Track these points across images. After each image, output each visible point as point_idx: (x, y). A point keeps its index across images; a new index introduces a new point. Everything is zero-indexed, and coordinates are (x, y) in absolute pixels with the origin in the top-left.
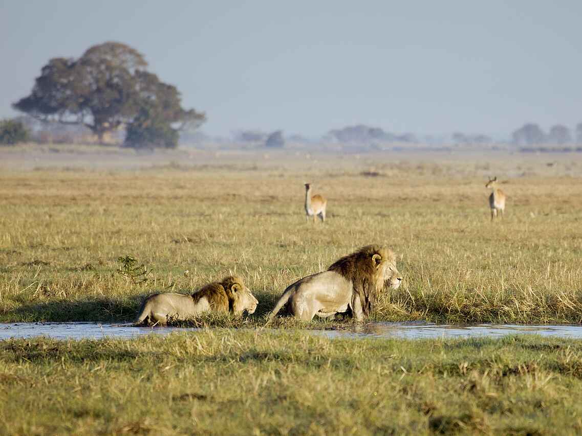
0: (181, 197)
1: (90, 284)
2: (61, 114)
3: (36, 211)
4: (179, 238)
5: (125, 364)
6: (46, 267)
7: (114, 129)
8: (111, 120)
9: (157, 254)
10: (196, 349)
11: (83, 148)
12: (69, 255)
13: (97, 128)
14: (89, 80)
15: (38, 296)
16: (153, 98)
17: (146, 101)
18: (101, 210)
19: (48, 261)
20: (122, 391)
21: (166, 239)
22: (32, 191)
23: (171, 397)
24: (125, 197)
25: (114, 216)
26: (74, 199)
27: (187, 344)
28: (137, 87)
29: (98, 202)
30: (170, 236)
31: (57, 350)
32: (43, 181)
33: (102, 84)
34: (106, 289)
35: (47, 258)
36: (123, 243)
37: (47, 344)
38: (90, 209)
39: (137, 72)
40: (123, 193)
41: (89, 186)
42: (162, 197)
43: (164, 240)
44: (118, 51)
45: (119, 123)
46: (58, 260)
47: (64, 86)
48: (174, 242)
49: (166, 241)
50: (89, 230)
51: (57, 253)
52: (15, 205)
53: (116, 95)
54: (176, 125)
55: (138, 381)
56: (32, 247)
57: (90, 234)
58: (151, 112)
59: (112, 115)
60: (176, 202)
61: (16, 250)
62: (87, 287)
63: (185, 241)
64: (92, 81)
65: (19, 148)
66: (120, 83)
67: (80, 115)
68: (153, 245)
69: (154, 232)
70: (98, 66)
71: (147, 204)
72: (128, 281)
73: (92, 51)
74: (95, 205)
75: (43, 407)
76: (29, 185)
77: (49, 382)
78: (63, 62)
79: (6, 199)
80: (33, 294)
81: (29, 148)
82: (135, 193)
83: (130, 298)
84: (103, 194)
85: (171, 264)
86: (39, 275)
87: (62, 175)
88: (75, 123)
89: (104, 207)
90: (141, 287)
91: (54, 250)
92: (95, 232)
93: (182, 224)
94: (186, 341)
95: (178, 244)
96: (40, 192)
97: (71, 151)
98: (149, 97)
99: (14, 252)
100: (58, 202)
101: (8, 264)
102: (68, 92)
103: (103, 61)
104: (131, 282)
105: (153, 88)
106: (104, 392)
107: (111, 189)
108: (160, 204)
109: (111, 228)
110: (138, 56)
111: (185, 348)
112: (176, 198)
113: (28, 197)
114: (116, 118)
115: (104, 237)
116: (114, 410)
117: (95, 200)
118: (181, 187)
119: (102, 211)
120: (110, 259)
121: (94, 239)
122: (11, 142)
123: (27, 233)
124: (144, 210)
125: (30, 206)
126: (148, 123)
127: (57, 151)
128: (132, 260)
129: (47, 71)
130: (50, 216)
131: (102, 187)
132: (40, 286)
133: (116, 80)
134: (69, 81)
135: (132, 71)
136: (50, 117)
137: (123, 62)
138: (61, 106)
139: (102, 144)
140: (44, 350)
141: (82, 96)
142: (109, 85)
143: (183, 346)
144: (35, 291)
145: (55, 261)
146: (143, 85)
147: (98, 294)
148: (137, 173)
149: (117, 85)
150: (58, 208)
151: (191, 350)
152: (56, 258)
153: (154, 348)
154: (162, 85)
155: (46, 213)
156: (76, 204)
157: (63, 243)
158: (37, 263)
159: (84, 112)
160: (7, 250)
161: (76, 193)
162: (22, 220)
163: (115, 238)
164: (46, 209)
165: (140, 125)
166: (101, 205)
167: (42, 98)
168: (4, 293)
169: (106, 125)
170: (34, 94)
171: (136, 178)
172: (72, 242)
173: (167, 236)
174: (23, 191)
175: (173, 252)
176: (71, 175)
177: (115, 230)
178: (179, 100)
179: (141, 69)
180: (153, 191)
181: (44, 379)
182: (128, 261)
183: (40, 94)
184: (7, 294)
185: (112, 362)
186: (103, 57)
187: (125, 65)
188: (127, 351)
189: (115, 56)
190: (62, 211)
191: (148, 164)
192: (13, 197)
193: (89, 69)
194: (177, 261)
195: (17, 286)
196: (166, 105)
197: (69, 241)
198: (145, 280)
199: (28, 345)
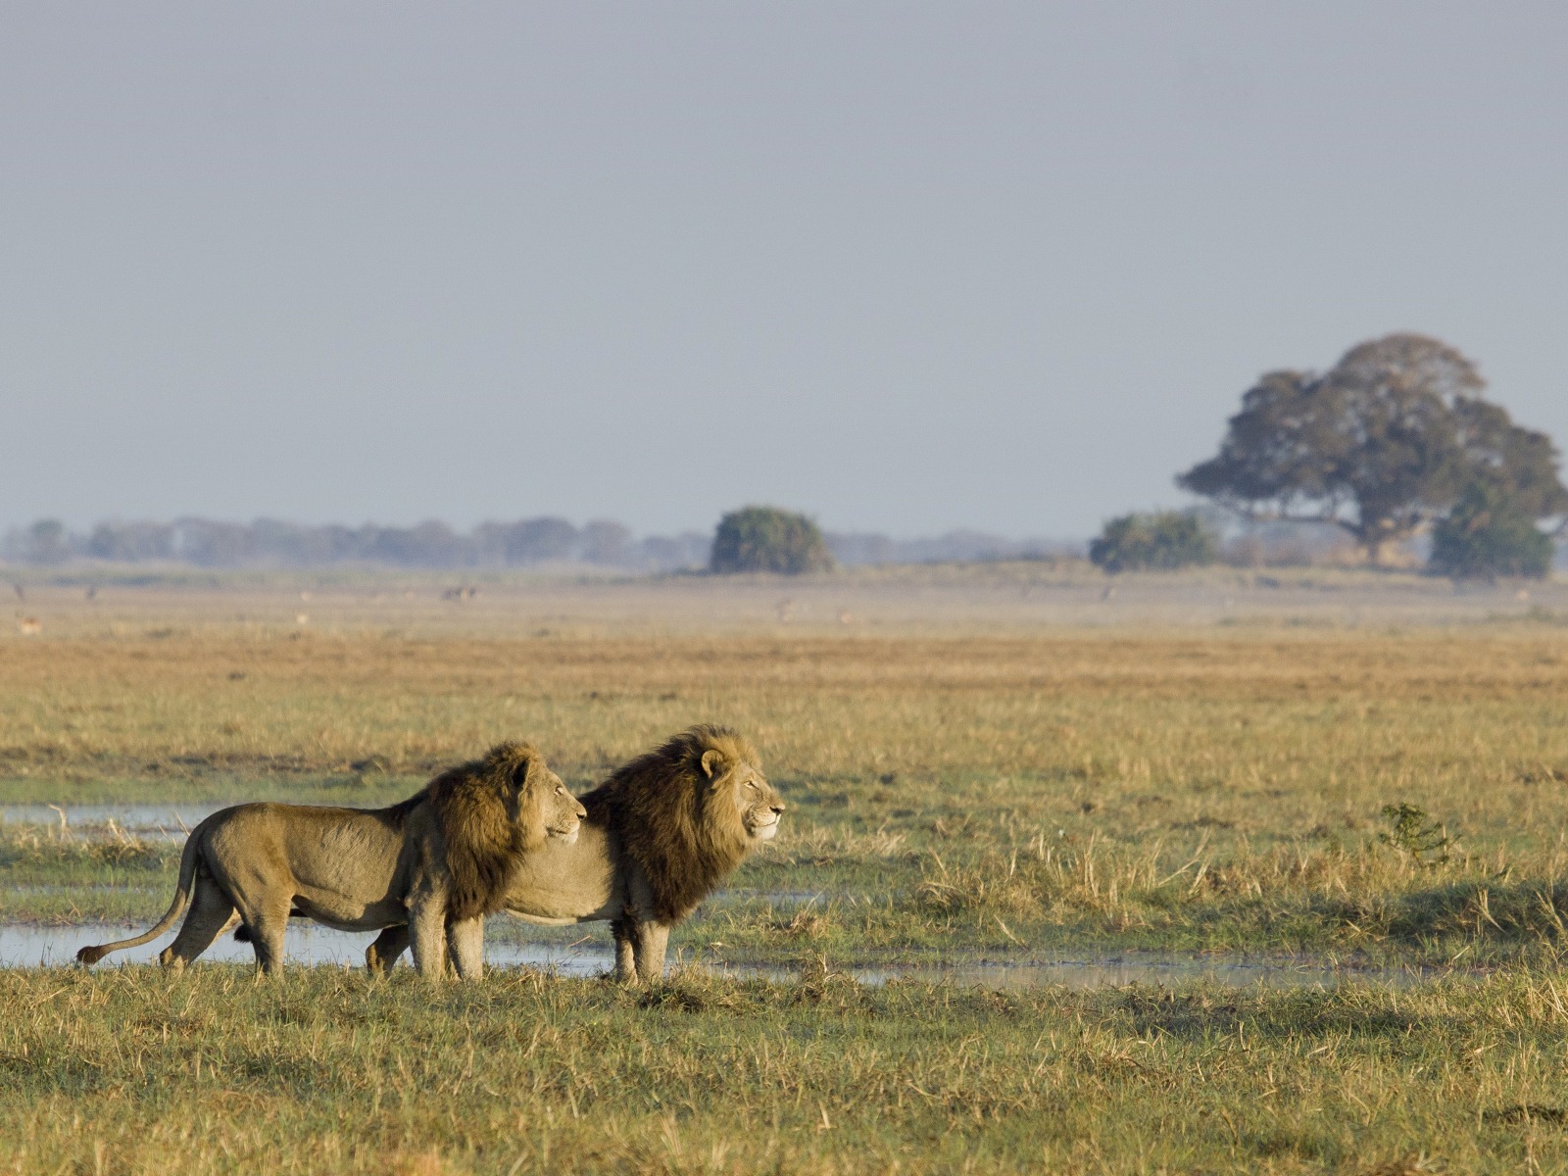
0: (1549, 683)
1: (1318, 867)
2: (1285, 501)
3: (1215, 712)
4: (1534, 770)
5: (1383, 1042)
6: (1226, 833)
7: (1404, 534)
8: (1398, 512)
9: (1481, 806)
10: (1549, 1010)
11: (1334, 577)
12: (1280, 808)
13: (1366, 532)
14: (1348, 422)
15: (1200, 893)
16: (1497, 462)
17: (1481, 470)
18: (1362, 710)
19: (1233, 819)
20: (1372, 1099)
21: (1504, 772)
22: (1209, 669)
23: (1480, 1112)
24: (1420, 682)
25: (1391, 723)
26: (1302, 686)
27: (1528, 1000)
28: (1460, 438)
29: (1356, 694)
30: (1514, 766)
31: (1234, 1010)
32: (1234, 646)
33: (1379, 430)
34: (1354, 880)
35: (1228, 812)
36: (1404, 781)
37: (1210, 997)
38: (1338, 708)
39: (1460, 401)
40: (1415, 673)
41: (1339, 659)
42: (1504, 683)
43: (1500, 776)
44: (1419, 354)
45: (1415, 519)
46: (1254, 818)
47: (1294, 436)
48: (1522, 781)
49: (1504, 778)
50: (1330, 752)
51: (1253, 802)
52: (1168, 698)
53: (1411, 455)
54: (1547, 525)
55: (1410, 1078)
56: (1198, 788)
57: (1331, 761)
58: (1492, 494)
59: (1400, 500)
60: (1537, 693)
61: (1160, 794)
62: (1310, 874)
63: (1548, 778)
64: (1356, 423)
65: (1190, 576)
66: (1421, 428)
67: (1327, 501)
68: (1472, 787)
69: (1477, 758)
70: (1371, 387)
71: (1467, 698)
72: (1404, 861)
73: (1359, 353)
74: (1350, 699)
75: (1190, 1130)
76: (1204, 655)
77: (1208, 1078)
78: (1291, 380)
79: (1149, 685)
80: (1188, 887)
81: (1212, 576)
82: (1441, 672)
83: (1407, 900)
84: (1368, 677)
85: (1511, 828)
86: (1206, 848)
87: (1279, 635)
88: (1317, 520)
89: (1369, 704)
90: (1434, 874)
91: (1246, 796)
92: (1344, 756)
93: (1543, 741)
94: (1527, 992)
95: (1531, 786)
96: (1227, 672)
97: (1307, 585)
98: (1486, 461)
99: (1156, 799)
100: (1266, 693)
101: (1140, 824)
102: (1303, 450)
103: (1383, 378)
104: (1410, 864)
105: (1497, 438)
106: (1331, 1100)
107: (1389, 664)
108: (1498, 698)
109: (1380, 750)
110: (1464, 365)
111: (1525, 1009)
112: (1536, 684)
113: (1196, 681)
114: (1410, 508)
115: (1362, 769)
116: (1349, 1139)
117: (1349, 687)
118: (1549, 662)
119: (1362, 714)
120: (1371, 816)
121: (1339, 772)
122: (1172, 563)
123: (1188, 761)
124: (1459, 710)
125: (1202, 702)
126: (1482, 520)
127: (1272, 584)
128: (1414, 814)
129: (1255, 402)
130: (1245, 723)
131: (1367, 661)
132: (1203, 870)
133: (1410, 422)
134: (1305, 425)
135: (1448, 400)
136: (1259, 507)
137: (1430, 379)
138: (1285, 482)
139: (1375, 566)
140: (1205, 1011)
141: (1332, 459)
142: (1396, 432)
143: (1520, 1004)
144: (1192, 883)
145: (1247, 820)
146: (1474, 433)
147: (1335, 889)
148: (1453, 631)
149: (1414, 432)
150: (1264, 707)
151: (1538, 1012)
152: (1250, 813)
153: (1454, 1009)
154: (1518, 432)
155: (1236, 717)
156: (1307, 698)
157: (1268, 781)
158: (1204, 822)
159: (1339, 494)
160: (1140, 795)
161: (1307, 673)
162: (1180, 731)
163: (1387, 771)
164: (1237, 709)
165: (1465, 524)
166: (1364, 698)
167: (1242, 463)
168: (1123, 887)
169: (1388, 523)
170: (1226, 452)
171: (1450, 641)
172: (1289, 779)
173: (1508, 768)
174: (1189, 669)
175: (1519, 803)
176: (1303, 635)
177: (1388, 752)
178: (1555, 468)
179: (1470, 394)
180: (1486, 670)
181: (1197, 1072)
182: (1405, 816)
183: (1237, 455)
184: (1129, 888)
185: (1353, 1036)
186: (1383, 367)
187: (1432, 387)
188: (1390, 1014)
189: (1410, 364)
190: (1271, 712)
191: (1478, 611)
192: (1166, 682)
193: (1350, 395)
194: (1525, 822)
195: (1153, 870)
196: (1526, 480)
197: (1283, 777)
198: (1445, 859)
199: (1168, 998)
